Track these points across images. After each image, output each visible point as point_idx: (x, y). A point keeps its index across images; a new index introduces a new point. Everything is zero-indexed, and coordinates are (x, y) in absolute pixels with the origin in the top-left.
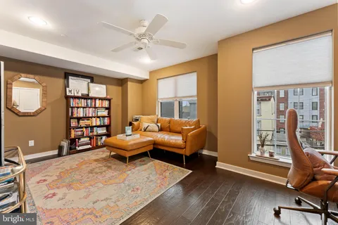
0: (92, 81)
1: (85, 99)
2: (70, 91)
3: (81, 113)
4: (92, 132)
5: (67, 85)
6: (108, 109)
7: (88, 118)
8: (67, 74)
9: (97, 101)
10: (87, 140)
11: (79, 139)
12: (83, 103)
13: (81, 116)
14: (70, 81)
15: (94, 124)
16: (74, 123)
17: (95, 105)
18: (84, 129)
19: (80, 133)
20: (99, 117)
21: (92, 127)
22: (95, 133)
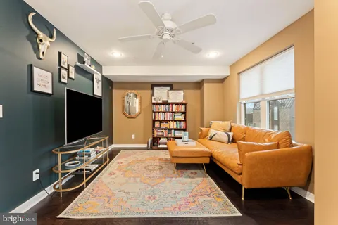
0: (171, 89)
1: (164, 104)
2: (154, 99)
3: (161, 117)
4: (170, 133)
5: (153, 95)
6: (184, 113)
7: (167, 121)
8: (154, 86)
9: (174, 106)
10: (166, 139)
11: (160, 138)
12: (162, 108)
13: (161, 119)
14: (155, 91)
15: (171, 127)
16: (157, 125)
17: (172, 109)
18: (164, 131)
19: (161, 133)
20: (175, 121)
21: (170, 130)
22: (173, 136)
